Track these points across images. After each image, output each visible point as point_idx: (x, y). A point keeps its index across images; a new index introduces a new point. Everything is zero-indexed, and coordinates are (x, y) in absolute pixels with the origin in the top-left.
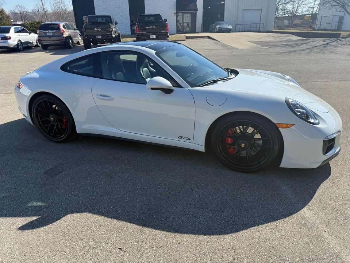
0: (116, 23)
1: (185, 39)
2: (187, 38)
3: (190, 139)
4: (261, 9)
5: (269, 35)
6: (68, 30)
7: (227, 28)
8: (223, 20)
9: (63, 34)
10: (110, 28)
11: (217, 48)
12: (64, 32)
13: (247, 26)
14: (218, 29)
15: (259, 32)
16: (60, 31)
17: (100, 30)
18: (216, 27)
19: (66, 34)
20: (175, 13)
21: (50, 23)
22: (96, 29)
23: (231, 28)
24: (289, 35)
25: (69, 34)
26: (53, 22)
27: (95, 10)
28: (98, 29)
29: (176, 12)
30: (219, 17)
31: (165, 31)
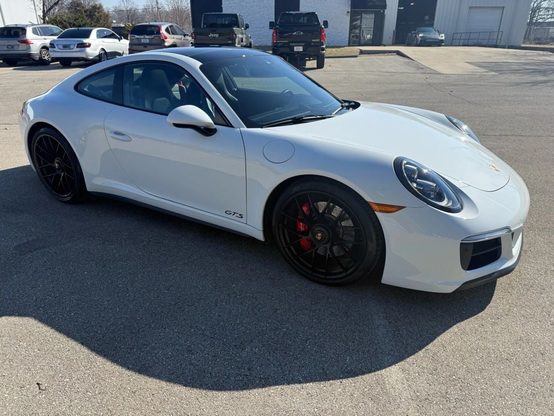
0: (247, 27)
1: (357, 54)
2: (362, 52)
3: (242, 217)
4: (504, 7)
5: (507, 52)
6: (173, 36)
7: (437, 38)
8: (432, 25)
9: (164, 42)
10: (233, 33)
11: (406, 71)
12: (166, 38)
13: (473, 36)
14: (420, 39)
15: (496, 46)
16: (160, 37)
17: (217, 35)
18: (417, 36)
19: (168, 42)
20: (348, 12)
21: (147, 23)
22: (211, 35)
23: (443, 38)
24: (545, 53)
25: (174, 42)
26: (151, 23)
27: (223, 6)
28: (215, 35)
29: (350, 11)
30: (426, 20)
31: (318, 40)
